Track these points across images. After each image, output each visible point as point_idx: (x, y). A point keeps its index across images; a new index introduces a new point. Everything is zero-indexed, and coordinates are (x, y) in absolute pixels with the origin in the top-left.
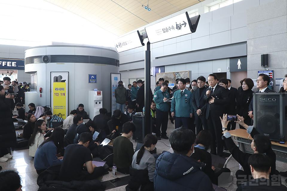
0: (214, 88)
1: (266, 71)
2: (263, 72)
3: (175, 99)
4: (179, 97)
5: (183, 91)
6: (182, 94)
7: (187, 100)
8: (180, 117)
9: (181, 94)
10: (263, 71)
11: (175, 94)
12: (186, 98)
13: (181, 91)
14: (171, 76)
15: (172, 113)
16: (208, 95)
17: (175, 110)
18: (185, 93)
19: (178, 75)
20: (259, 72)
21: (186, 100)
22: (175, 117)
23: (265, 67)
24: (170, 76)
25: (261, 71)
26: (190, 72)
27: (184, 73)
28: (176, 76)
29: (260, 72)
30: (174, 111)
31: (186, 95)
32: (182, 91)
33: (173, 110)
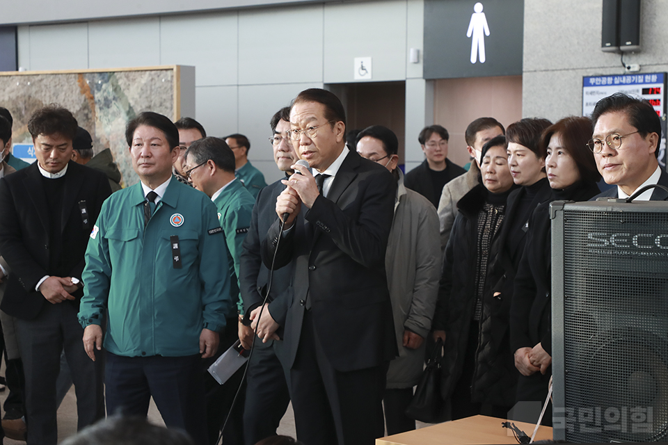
0: (327, 172)
1: (625, 75)
2: (610, 80)
3: (105, 241)
4: (129, 233)
5: (160, 190)
6: (153, 212)
7: (183, 251)
8: (139, 353)
9: (147, 214)
10: (613, 76)
11: (109, 214)
12: (175, 239)
13: (147, 190)
14: (62, 96)
15: (90, 332)
16: (286, 215)
17: (104, 308)
18: (167, 208)
19: (108, 88)
20: (586, 82)
21: (176, 252)
22: (104, 353)
23: (622, 53)
24: (56, 95)
25: (602, 76)
26: (186, 75)
27: (145, 78)
28: (98, 96)
29: (592, 81)
30: (102, 318)
31: (177, 220)
32: (153, 196)
33: (96, 310)
